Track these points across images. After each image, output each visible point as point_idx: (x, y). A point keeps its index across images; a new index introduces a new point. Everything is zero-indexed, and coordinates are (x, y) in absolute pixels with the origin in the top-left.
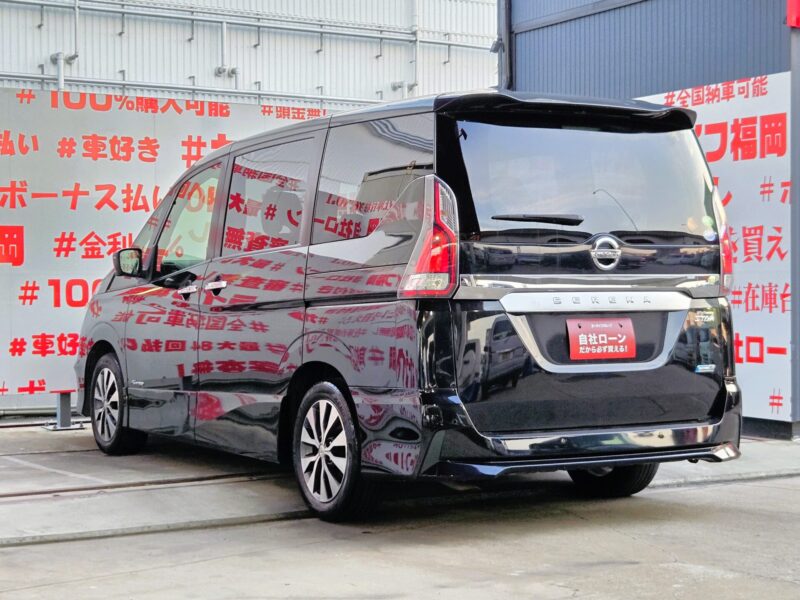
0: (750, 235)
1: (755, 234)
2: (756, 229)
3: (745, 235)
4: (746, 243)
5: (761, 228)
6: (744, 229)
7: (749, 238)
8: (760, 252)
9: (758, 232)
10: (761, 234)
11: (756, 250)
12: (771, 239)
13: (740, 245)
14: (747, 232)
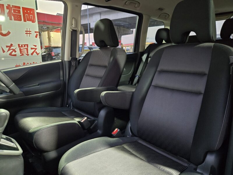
0: (22, 47)
1: (25, 47)
2: (25, 45)
3: (19, 47)
4: (20, 50)
5: (27, 45)
6: (19, 45)
7: (21, 48)
8: (28, 52)
9: (26, 46)
10: (28, 47)
11: (26, 52)
12: (32, 49)
13: (18, 50)
14: (20, 46)
